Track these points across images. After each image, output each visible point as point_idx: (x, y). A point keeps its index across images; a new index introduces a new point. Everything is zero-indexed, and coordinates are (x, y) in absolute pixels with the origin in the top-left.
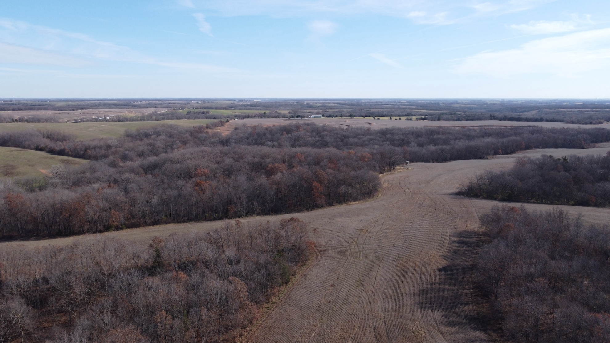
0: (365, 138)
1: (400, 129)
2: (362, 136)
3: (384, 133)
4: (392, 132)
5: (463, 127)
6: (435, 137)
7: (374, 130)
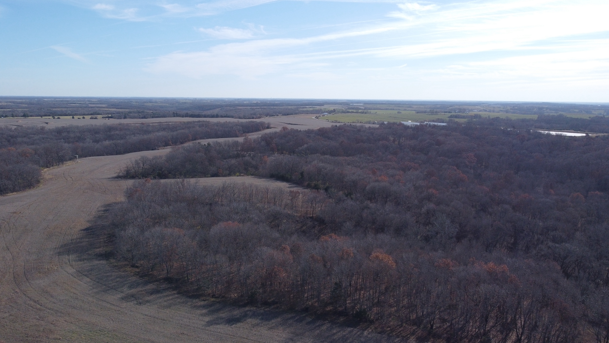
0: (36, 137)
1: (77, 127)
2: (33, 136)
3: (59, 132)
4: (68, 130)
5: (142, 124)
6: (112, 133)
7: (49, 129)
